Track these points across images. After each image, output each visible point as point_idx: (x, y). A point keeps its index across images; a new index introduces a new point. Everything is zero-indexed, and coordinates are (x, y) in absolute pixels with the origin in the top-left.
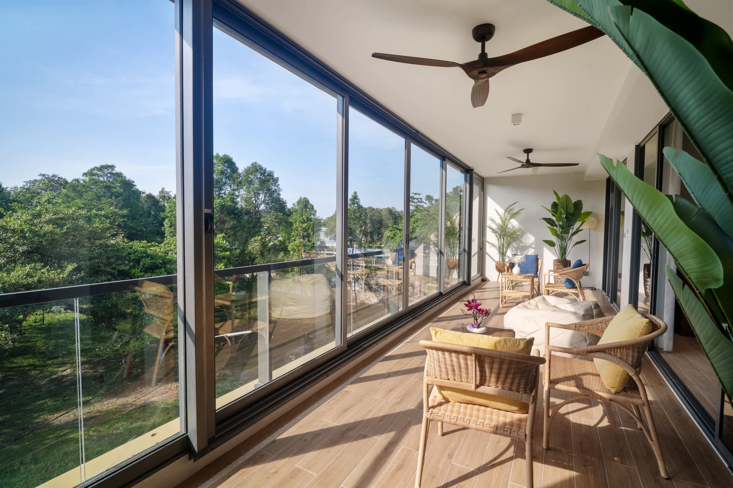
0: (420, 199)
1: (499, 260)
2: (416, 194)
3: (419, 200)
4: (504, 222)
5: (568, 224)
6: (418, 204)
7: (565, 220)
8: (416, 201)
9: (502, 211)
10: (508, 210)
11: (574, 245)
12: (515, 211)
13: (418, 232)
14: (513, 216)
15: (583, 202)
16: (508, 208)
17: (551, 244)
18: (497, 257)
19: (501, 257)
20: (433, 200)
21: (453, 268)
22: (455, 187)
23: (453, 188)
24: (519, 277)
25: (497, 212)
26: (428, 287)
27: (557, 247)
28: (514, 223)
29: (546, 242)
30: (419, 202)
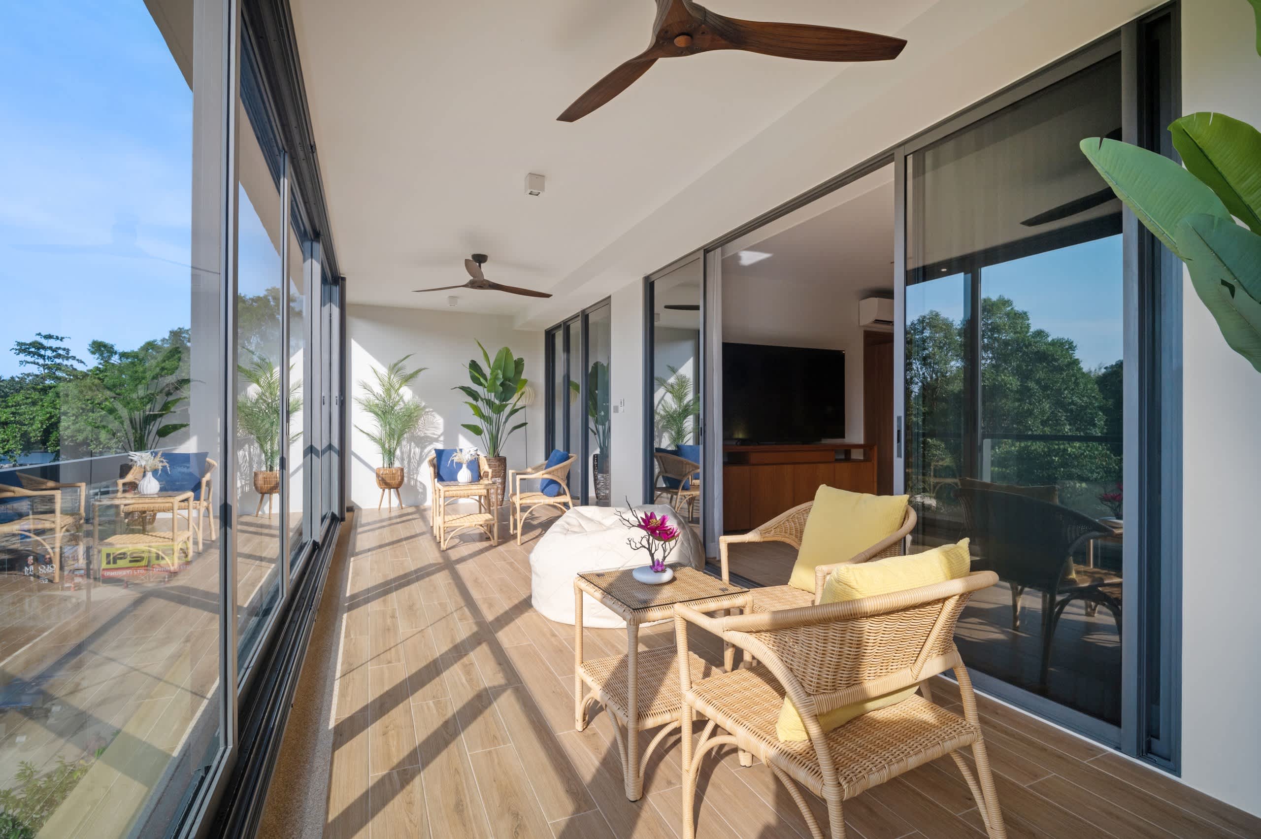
0: (64, 349)
1: (382, 466)
2: (49, 337)
3: (61, 352)
4: (388, 391)
5: (503, 397)
6: (58, 361)
7: (501, 389)
8: (49, 353)
9: (383, 371)
10: (395, 368)
11: (511, 431)
12: (409, 371)
13: (68, 428)
14: (407, 379)
15: (525, 362)
16: (395, 365)
17: (477, 431)
18: (377, 460)
19: (386, 459)
20: (116, 353)
21: (271, 491)
22: (176, 329)
23: (171, 332)
24: (474, 487)
25: (375, 372)
26: (108, 555)
27: (486, 435)
28: (407, 393)
29: (468, 427)
30: (59, 356)
